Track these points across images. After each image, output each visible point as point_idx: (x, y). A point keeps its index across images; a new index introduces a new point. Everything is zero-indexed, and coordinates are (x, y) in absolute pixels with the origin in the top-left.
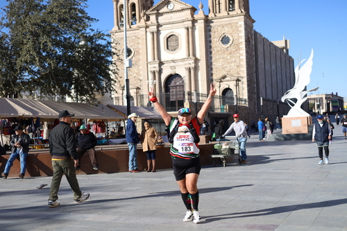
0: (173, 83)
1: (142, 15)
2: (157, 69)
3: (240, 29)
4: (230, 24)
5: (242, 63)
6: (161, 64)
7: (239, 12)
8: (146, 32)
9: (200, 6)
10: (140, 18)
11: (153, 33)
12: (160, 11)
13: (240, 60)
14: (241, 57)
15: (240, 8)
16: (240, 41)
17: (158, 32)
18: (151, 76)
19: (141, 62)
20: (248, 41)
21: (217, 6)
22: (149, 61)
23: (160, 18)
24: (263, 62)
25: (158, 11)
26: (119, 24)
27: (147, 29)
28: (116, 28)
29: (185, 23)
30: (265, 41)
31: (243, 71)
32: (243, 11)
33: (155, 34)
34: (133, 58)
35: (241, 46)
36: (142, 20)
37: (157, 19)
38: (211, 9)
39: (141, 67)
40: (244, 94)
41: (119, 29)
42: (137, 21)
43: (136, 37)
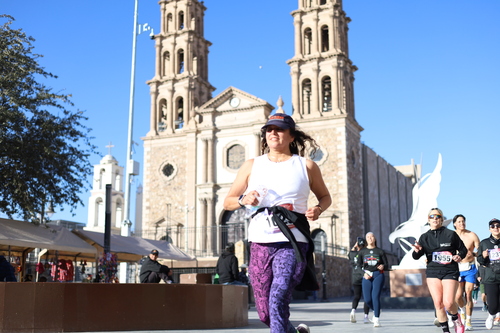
0: (233, 219)
1: (192, 113)
2: (211, 196)
3: (339, 138)
4: (324, 130)
5: (341, 191)
6: (216, 187)
7: (338, 112)
8: (197, 139)
9: (279, 103)
10: (189, 119)
11: (207, 141)
12: (219, 109)
13: (338, 185)
14: (340, 182)
15: (339, 106)
16: (339, 156)
17: (215, 140)
18: (200, 206)
19: (186, 185)
20: (351, 158)
21: (306, 104)
22: (198, 183)
23: (218, 118)
24: (376, 192)
25: (215, 108)
26: (158, 126)
27: (199, 135)
28: (152, 133)
29: (255, 127)
30: (380, 161)
31: (342, 203)
32: (344, 111)
33: (210, 143)
34: (176, 179)
35: (339, 165)
36: (192, 122)
37: (214, 121)
38: (296, 107)
39: (186, 193)
40: (344, 240)
41: (157, 134)
42: (185, 124)
43: (181, 146)
